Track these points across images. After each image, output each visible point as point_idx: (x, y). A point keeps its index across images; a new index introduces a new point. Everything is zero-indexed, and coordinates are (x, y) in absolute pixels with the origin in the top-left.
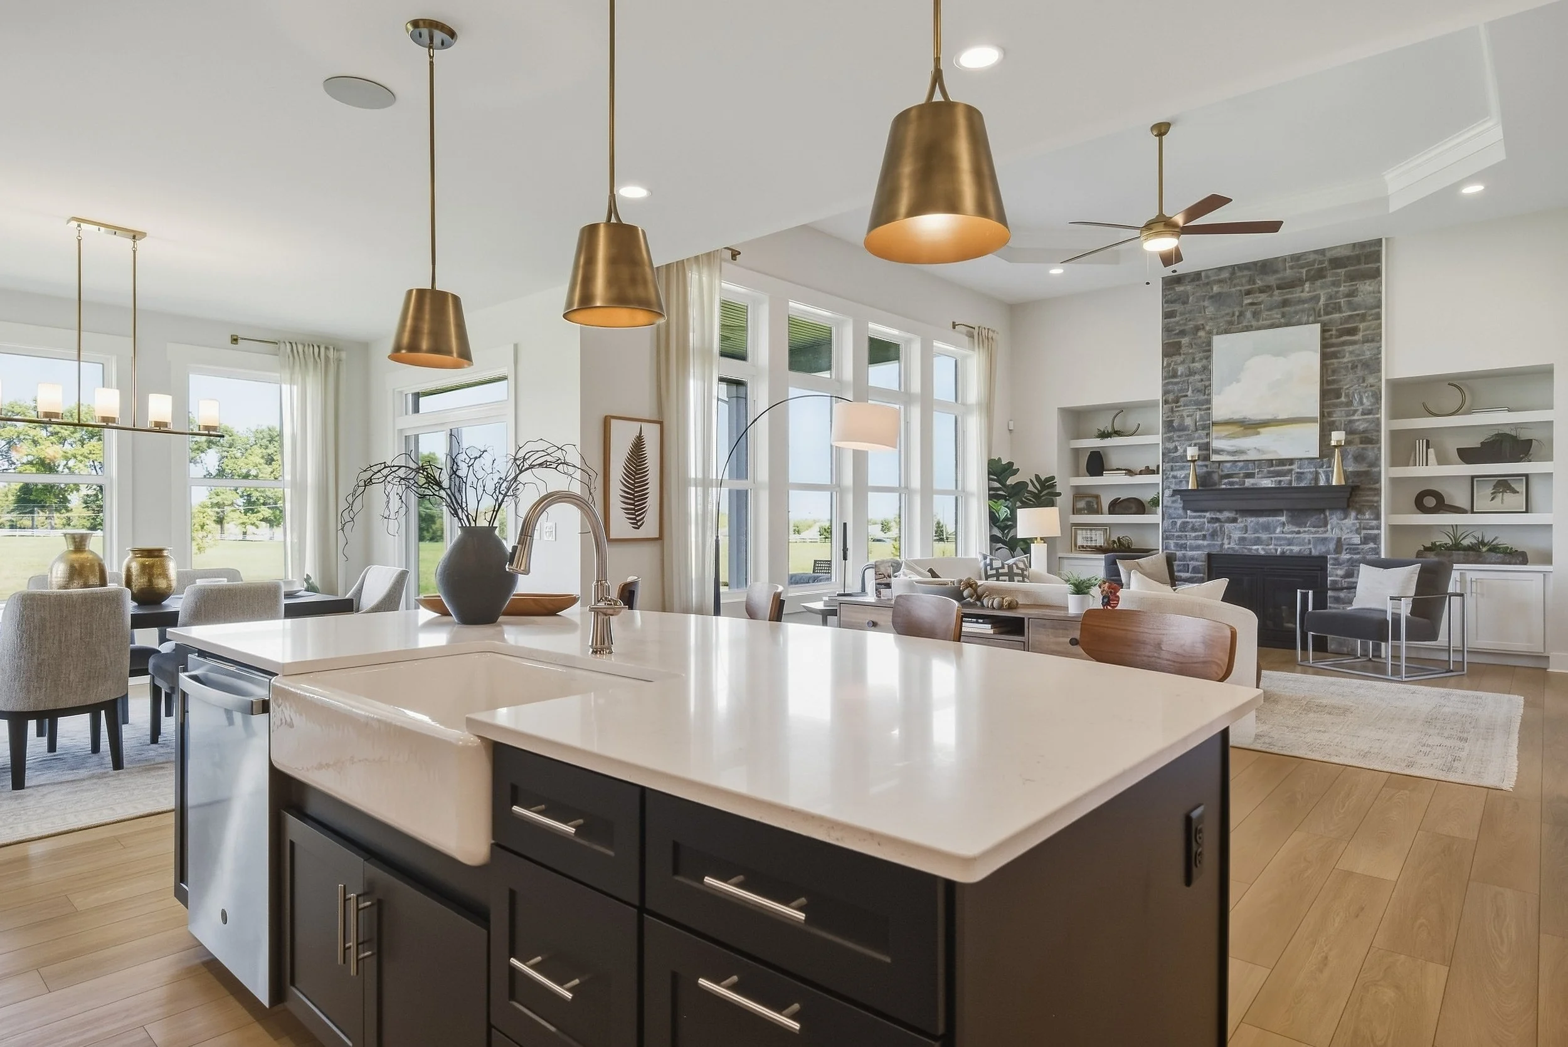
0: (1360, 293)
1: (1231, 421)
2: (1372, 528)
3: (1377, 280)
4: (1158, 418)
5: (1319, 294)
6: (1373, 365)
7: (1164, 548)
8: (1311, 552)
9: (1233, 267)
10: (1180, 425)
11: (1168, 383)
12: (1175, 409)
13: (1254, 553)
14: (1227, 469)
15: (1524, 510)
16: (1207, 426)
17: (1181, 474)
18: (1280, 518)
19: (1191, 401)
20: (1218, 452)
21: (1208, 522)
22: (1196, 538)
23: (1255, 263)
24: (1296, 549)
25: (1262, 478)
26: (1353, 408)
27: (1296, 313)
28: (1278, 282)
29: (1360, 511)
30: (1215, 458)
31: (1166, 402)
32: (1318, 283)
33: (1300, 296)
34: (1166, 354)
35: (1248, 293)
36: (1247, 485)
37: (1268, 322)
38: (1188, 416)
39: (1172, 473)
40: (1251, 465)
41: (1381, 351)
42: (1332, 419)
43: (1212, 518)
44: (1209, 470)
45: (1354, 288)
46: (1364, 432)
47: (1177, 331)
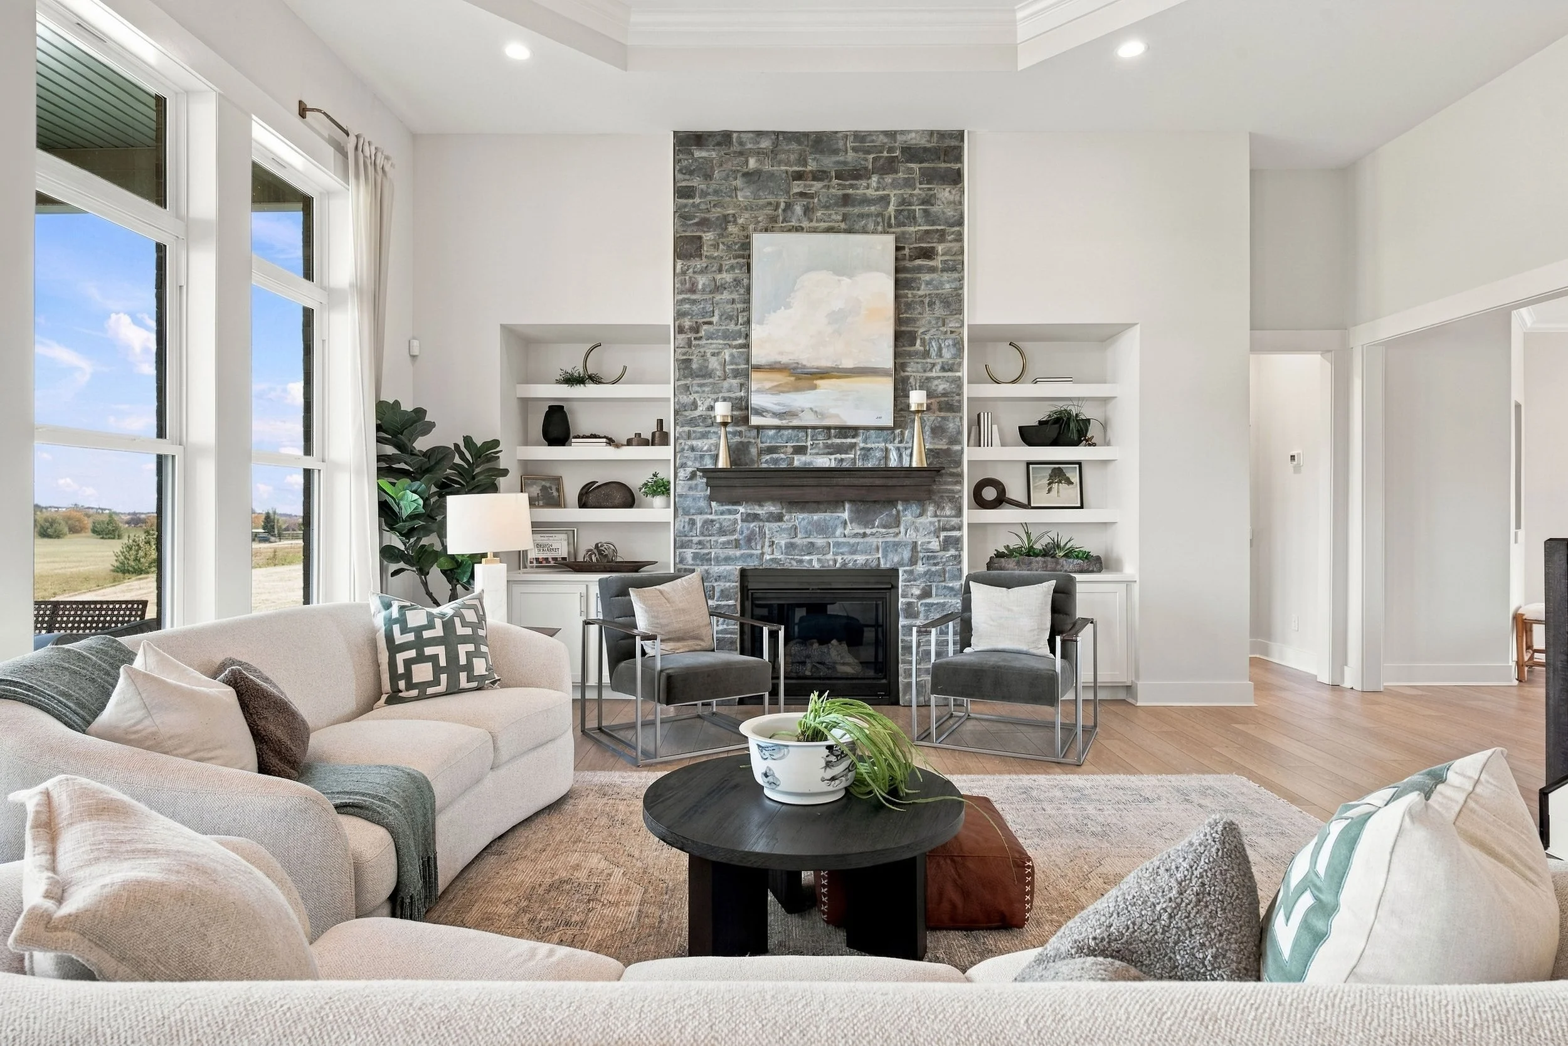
0: (939, 202)
1: (777, 366)
2: (953, 529)
3: (959, 186)
4: (666, 358)
5: (889, 195)
6: (953, 303)
7: (677, 560)
8: (879, 564)
9: (777, 134)
10: (700, 369)
11: (683, 301)
12: (694, 342)
13: (806, 566)
14: (769, 439)
15: (1079, 505)
16: (744, 372)
17: (703, 444)
18: (840, 515)
19: (718, 331)
20: (759, 412)
21: (742, 521)
22: (725, 545)
23: (806, 135)
24: (861, 559)
25: (817, 454)
26: (929, 360)
27: (862, 216)
28: (841, 167)
29: (939, 506)
30: (755, 420)
31: (680, 330)
32: (888, 179)
33: (865, 194)
34: (678, 254)
35: (799, 176)
36: (796, 464)
37: (823, 225)
38: (713, 355)
39: (689, 443)
40: (801, 434)
41: (963, 284)
42: (906, 374)
43: (748, 515)
44: (743, 439)
45: (932, 192)
46: (944, 395)
47: (696, 220)
